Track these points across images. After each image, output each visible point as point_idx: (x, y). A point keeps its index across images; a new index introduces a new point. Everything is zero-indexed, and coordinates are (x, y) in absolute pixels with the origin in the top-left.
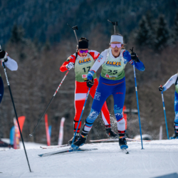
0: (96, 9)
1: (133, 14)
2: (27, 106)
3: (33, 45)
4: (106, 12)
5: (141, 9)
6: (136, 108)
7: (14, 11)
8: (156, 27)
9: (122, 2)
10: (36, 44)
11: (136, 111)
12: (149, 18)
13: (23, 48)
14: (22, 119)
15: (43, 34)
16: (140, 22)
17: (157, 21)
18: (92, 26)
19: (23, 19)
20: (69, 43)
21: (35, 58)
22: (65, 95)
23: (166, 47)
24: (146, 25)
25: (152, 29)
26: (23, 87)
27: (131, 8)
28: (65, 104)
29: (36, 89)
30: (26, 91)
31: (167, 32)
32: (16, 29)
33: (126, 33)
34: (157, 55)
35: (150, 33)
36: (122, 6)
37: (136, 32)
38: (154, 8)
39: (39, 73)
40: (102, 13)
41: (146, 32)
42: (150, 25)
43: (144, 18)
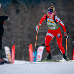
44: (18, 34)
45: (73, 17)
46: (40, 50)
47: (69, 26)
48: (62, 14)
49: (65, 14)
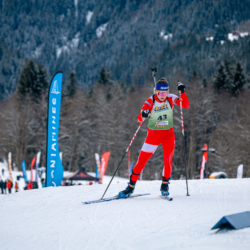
0: (178, 54)
1: (212, 59)
2: (112, 143)
3: (119, 87)
4: (187, 57)
5: (220, 55)
6: (213, 147)
7: (103, 54)
8: (234, 72)
9: (203, 49)
10: (122, 85)
11: (213, 150)
12: (227, 64)
13: (110, 89)
14: (107, 155)
15: (129, 76)
16: (219, 67)
17: (235, 67)
18: (174, 70)
19: (110, 62)
21: (121, 99)
23: (242, 91)
24: (224, 70)
25: (229, 74)
26: (109, 124)
27: (210, 54)
29: (121, 127)
30: (112, 129)
31: (243, 77)
32: (103, 71)
33: (206, 77)
34: (233, 98)
35: (228, 78)
36: (202, 52)
37: (214, 77)
38: (232, 54)
39: (124, 112)
40: (183, 59)
41: (224, 76)
42: (228, 70)
43: (223, 63)
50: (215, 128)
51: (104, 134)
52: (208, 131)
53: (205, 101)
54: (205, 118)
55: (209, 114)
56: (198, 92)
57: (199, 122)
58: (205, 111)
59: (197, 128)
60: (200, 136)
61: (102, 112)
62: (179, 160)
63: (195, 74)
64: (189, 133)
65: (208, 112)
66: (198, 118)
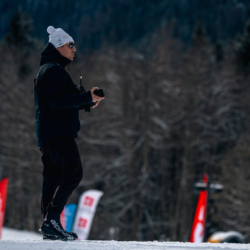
2: (25, 164)
13: (27, 55)
20: (112, 52)
22: (99, 146)
26: (22, 126)
28: (97, 165)
30: (27, 135)
32: (17, 18)
37: (239, 40)
44: (21, 145)
45: (201, 102)
46: (85, 203)
47: (188, 133)
48: (166, 91)
49: (178, 90)
50: (233, 144)
51: (10, 145)
52: (221, 149)
53: (217, 89)
54: (214, 122)
55: (223, 114)
56: (203, 70)
57: (202, 129)
58: (215, 109)
59: (197, 142)
60: (204, 159)
61: (9, 100)
62: (158, 203)
63: (199, 33)
64: (182, 151)
65: (222, 110)
66: (200, 122)
